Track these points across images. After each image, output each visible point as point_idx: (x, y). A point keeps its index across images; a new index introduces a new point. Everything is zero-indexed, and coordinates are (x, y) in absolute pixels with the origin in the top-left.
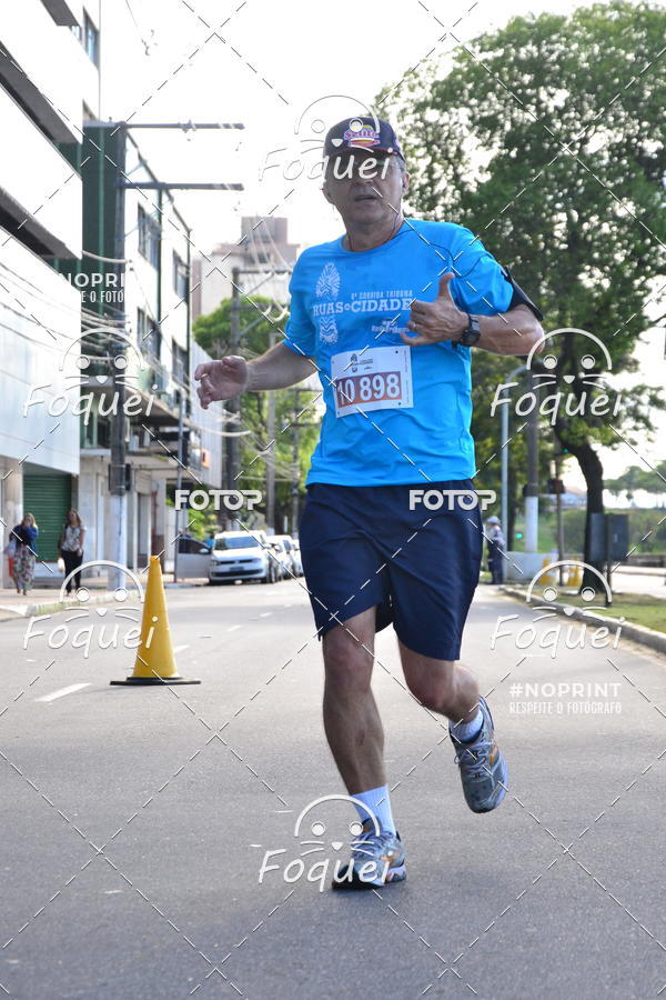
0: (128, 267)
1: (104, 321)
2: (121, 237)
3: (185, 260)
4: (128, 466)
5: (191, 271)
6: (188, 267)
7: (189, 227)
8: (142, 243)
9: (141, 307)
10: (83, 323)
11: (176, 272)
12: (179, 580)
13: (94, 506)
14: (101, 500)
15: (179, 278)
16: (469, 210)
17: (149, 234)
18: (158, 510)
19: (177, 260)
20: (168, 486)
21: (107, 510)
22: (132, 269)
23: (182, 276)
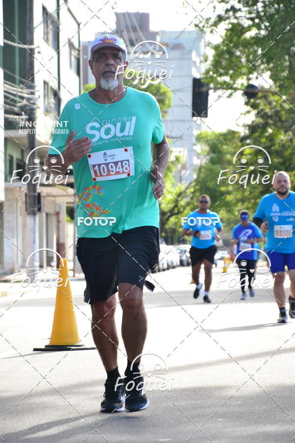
0: (36, 51)
1: (20, 90)
2: (31, 29)
3: (76, 45)
4: (39, 194)
5: (81, 53)
6: (79, 51)
7: (79, 21)
8: (46, 33)
9: (46, 80)
10: (5, 91)
11: (71, 54)
12: (77, 275)
13: (15, 224)
14: (20, 218)
15: (73, 58)
16: (282, 5)
17: (51, 27)
18: (61, 225)
19: (71, 45)
20: (67, 208)
21: (24, 226)
22: (39, 53)
23: (75, 57)
